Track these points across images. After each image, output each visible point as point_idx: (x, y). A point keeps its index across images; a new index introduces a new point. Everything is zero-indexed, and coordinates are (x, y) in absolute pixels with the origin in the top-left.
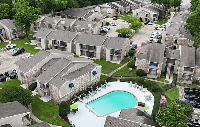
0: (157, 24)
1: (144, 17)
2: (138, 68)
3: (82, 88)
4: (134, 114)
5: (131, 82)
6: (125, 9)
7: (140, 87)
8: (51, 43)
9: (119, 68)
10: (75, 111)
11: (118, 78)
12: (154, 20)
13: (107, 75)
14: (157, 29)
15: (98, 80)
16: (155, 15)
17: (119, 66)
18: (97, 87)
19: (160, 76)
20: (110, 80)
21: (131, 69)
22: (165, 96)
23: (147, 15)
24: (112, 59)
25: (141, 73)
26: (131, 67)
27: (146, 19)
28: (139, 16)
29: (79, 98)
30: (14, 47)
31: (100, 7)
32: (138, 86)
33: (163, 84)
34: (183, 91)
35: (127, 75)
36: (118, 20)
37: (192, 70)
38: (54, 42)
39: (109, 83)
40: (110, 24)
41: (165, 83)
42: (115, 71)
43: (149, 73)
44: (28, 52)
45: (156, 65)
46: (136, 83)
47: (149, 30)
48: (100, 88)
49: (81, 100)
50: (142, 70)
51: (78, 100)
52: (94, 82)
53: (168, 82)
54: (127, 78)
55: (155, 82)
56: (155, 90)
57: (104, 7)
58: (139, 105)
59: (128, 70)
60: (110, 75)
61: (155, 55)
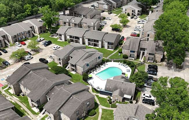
0: (140, 18)
1: (131, 13)
2: (124, 54)
3: (93, 67)
4: (120, 78)
5: (120, 62)
6: (117, 4)
7: (124, 65)
8: (68, 37)
9: (113, 54)
10: (91, 78)
11: (112, 60)
12: (138, 14)
13: (106, 58)
14: (140, 23)
15: (101, 61)
16: (138, 11)
17: (113, 52)
18: (101, 65)
19: (136, 58)
20: (108, 61)
21: (120, 54)
22: (138, 69)
23: (133, 11)
24: (108, 48)
25: (126, 57)
26: (120, 53)
27: (132, 14)
28: (127, 12)
29: (92, 71)
30: (43, 40)
31: (98, 3)
32: (123, 64)
33: (137, 63)
34: (148, 66)
35: (117, 58)
36: (112, 14)
37: (153, 54)
38: (71, 37)
39: (107, 63)
40: (106, 18)
41: (138, 62)
42: (110, 56)
43: (130, 56)
44: (54, 43)
45: (134, 52)
46: (122, 63)
47: (134, 24)
48: (103, 66)
49: (93, 73)
50: (126, 55)
51: (91, 72)
52: (99, 63)
53: (141, 61)
54: (117, 60)
55: (132, 62)
56: (132, 66)
57: (101, 4)
58: (122, 74)
59: (118, 55)
60: (108, 58)
61: (133, 46)
